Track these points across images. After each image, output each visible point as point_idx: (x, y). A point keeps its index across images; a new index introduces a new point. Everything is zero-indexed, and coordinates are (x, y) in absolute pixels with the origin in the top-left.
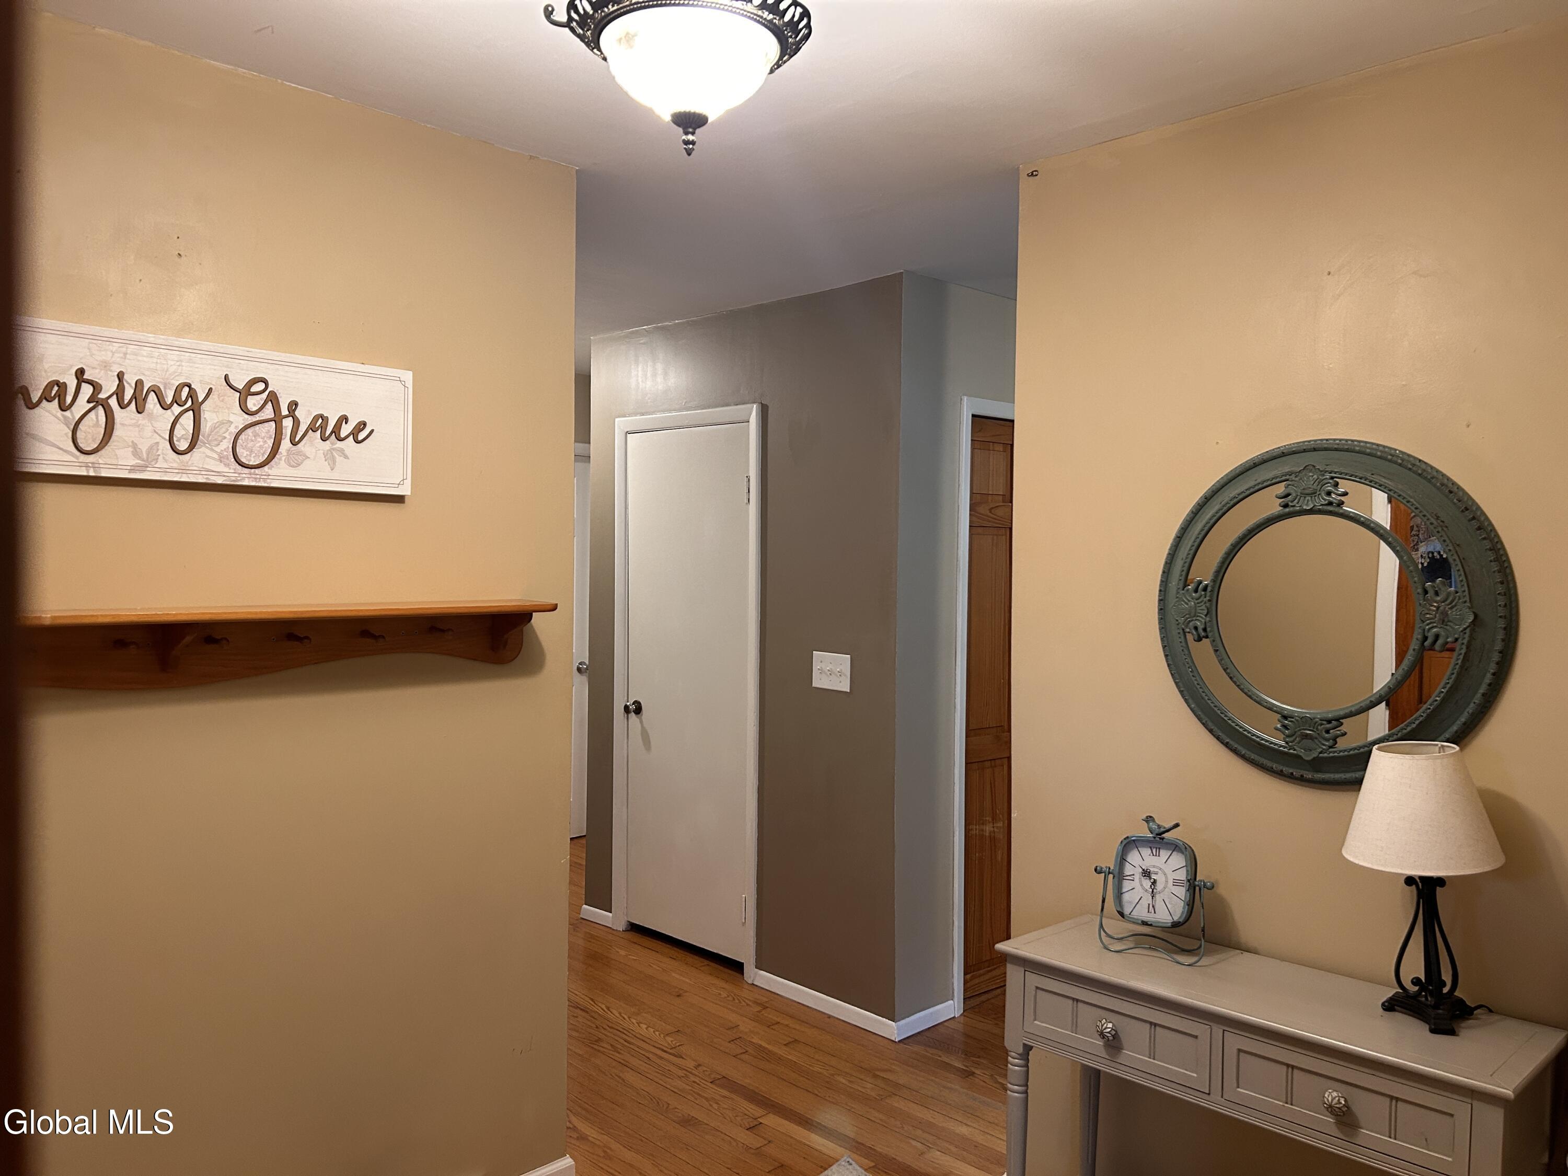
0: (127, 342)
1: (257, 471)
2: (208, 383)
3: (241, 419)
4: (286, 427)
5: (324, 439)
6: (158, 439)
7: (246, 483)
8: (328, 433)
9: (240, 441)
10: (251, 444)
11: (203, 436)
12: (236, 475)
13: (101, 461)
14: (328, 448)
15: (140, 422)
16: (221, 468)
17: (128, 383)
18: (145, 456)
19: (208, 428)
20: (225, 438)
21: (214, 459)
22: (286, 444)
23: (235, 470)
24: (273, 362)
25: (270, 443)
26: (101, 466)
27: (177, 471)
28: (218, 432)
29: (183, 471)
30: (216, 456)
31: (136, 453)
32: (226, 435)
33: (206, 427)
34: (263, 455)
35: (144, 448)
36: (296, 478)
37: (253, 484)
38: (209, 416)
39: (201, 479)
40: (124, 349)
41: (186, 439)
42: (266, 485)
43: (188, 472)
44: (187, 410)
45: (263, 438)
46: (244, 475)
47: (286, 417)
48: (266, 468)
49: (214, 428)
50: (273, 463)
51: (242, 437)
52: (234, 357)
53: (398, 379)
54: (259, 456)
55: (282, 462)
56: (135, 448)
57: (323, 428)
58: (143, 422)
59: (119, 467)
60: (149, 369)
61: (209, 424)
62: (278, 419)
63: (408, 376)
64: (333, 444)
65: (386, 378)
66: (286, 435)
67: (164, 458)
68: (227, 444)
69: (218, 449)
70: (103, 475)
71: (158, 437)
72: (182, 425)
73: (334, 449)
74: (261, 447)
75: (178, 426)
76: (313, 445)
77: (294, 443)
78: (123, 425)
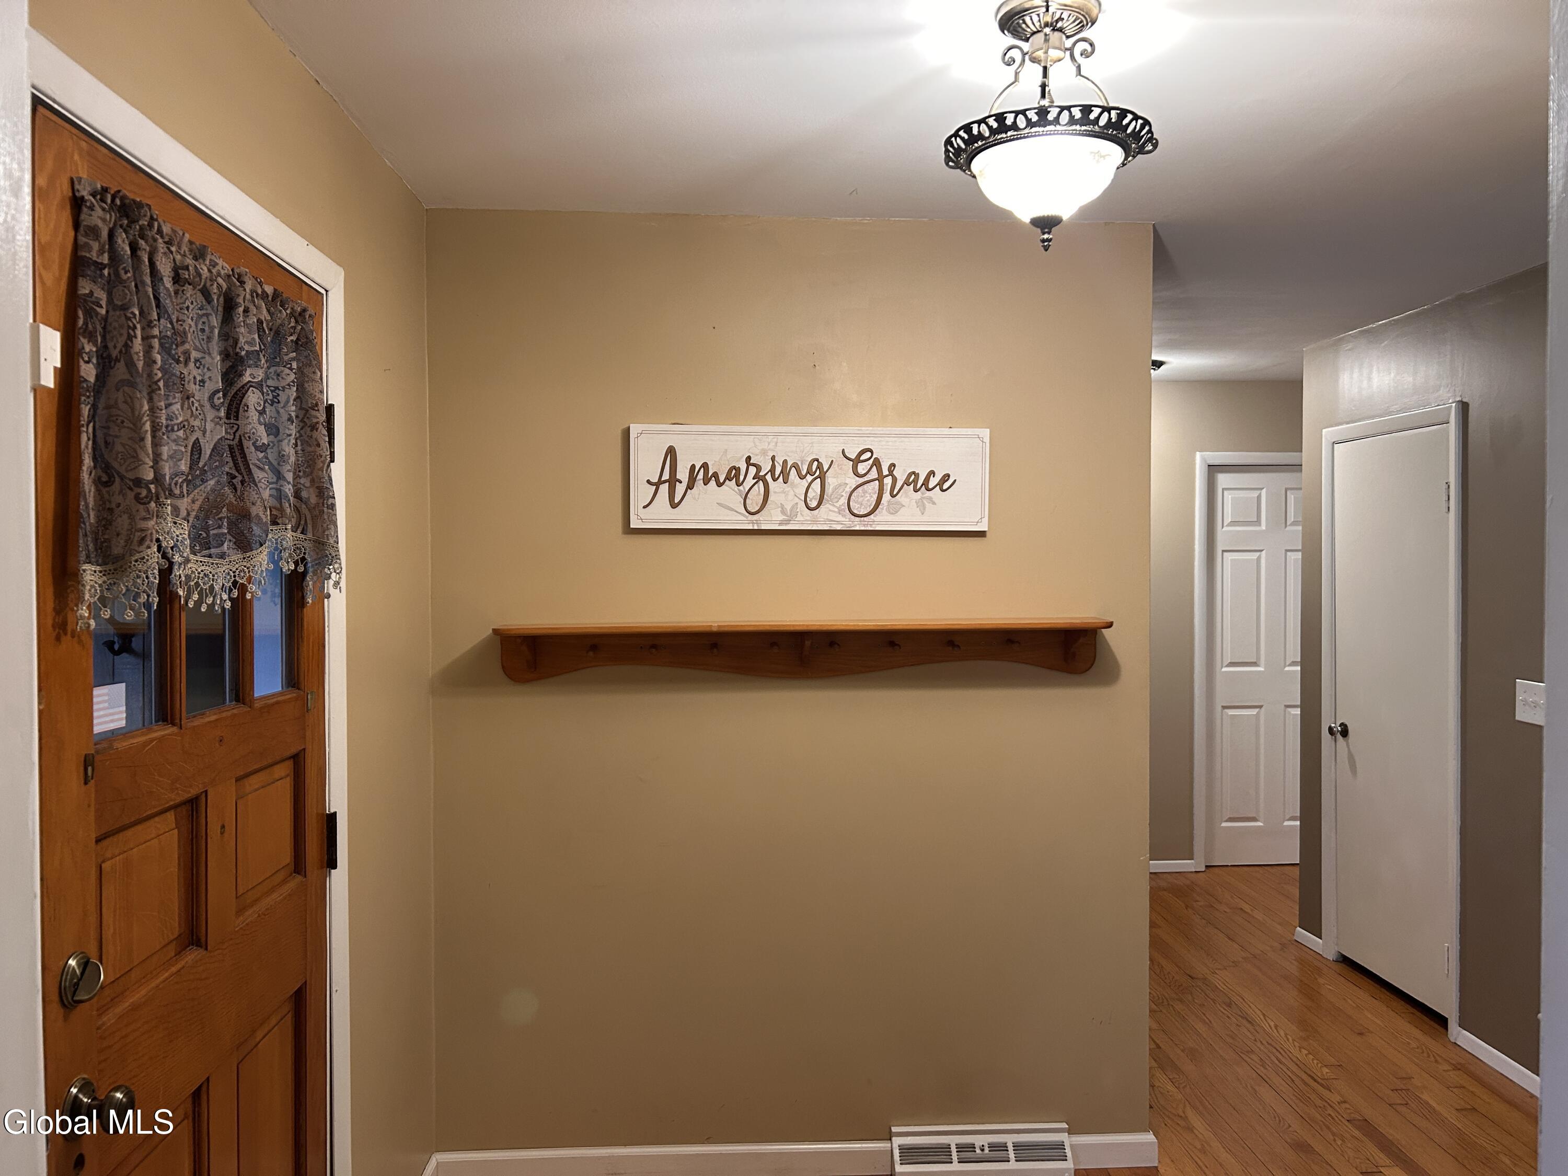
0: (777, 435)
1: (865, 519)
2: (831, 457)
3: (854, 481)
4: (887, 484)
5: (916, 491)
6: (797, 500)
7: (857, 528)
8: (919, 486)
9: (852, 497)
10: (860, 499)
11: (827, 496)
12: (851, 523)
13: (761, 519)
14: (919, 497)
15: (786, 490)
16: (840, 518)
17: (778, 463)
18: (789, 513)
19: (830, 489)
20: (842, 496)
21: (834, 511)
22: (886, 496)
23: (849, 519)
24: (875, 435)
25: (875, 496)
26: (762, 522)
27: (809, 522)
28: (838, 492)
29: (815, 522)
30: (836, 510)
31: (783, 512)
32: (843, 494)
33: (829, 489)
34: (870, 506)
35: (788, 507)
36: (893, 523)
37: (863, 528)
38: (831, 481)
39: (826, 528)
40: (775, 440)
41: (816, 499)
42: (872, 529)
43: (818, 522)
44: (815, 479)
45: (870, 494)
46: (856, 523)
47: (887, 476)
48: (872, 516)
49: (835, 489)
50: (877, 512)
51: (855, 494)
52: (847, 435)
53: (977, 436)
54: (867, 508)
55: (884, 511)
56: (782, 508)
57: (915, 482)
58: (788, 489)
59: (773, 522)
60: (792, 452)
61: (831, 487)
62: (880, 478)
63: (986, 433)
64: (923, 494)
65: (967, 436)
66: (887, 490)
67: (801, 514)
68: (844, 500)
69: (837, 505)
70: (763, 528)
71: (797, 499)
72: (813, 489)
73: (924, 498)
74: (868, 500)
75: (810, 490)
76: (908, 496)
77: (893, 496)
78: (775, 492)
